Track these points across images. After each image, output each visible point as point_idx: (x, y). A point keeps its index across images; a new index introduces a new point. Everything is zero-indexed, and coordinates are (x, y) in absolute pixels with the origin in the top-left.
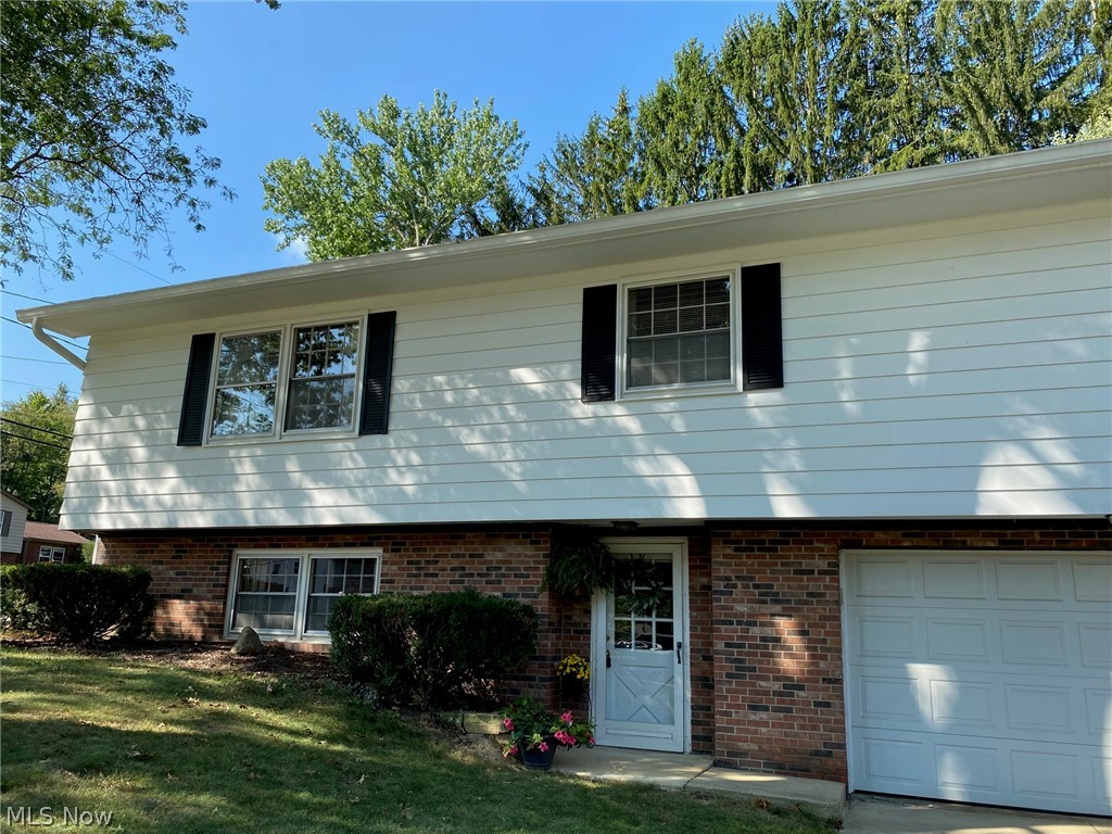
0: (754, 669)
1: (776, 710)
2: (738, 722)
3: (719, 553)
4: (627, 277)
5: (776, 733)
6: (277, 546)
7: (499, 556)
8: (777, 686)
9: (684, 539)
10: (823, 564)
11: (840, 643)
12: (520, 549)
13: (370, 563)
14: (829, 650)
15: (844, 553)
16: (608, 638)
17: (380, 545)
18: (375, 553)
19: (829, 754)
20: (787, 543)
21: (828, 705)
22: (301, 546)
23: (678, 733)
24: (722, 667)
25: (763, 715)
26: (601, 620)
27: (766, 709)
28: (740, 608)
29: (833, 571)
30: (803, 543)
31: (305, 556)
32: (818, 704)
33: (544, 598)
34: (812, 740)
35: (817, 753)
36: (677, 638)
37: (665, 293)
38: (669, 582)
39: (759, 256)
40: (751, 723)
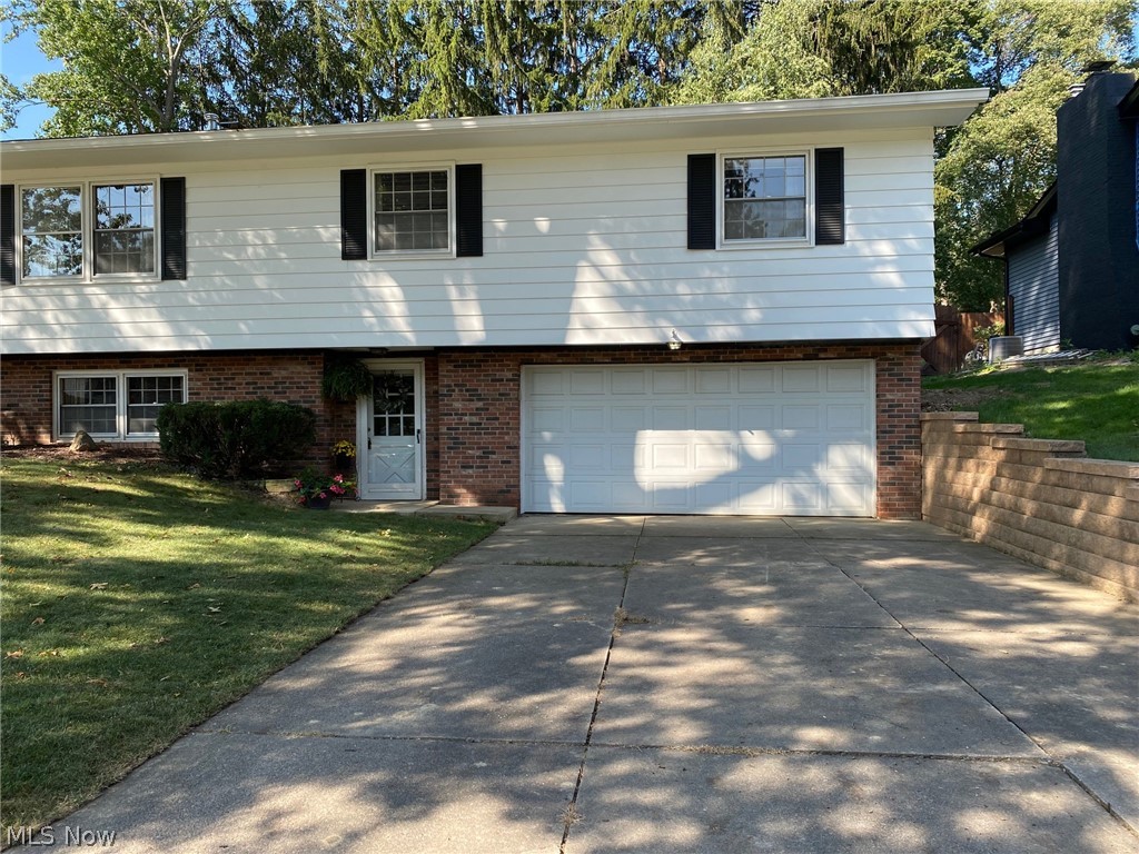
0: (465, 443)
1: (478, 467)
2: (454, 477)
3: (444, 369)
4: (374, 165)
5: (478, 481)
6: (96, 368)
8: (479, 453)
9: (422, 360)
10: (509, 375)
11: (519, 424)
12: (299, 368)
13: (178, 380)
14: (511, 429)
15: (524, 367)
16: (369, 430)
17: (185, 366)
18: (182, 372)
19: (509, 491)
20: (487, 361)
21: (509, 462)
22: (116, 368)
23: (418, 487)
24: (444, 443)
25: (470, 471)
26: (364, 419)
27: (472, 467)
28: (457, 405)
29: (516, 379)
30: (497, 361)
31: (121, 376)
32: (503, 462)
33: (319, 402)
34: (500, 484)
35: (502, 492)
36: (417, 427)
38: (412, 391)
39: (468, 158)
40: (462, 476)
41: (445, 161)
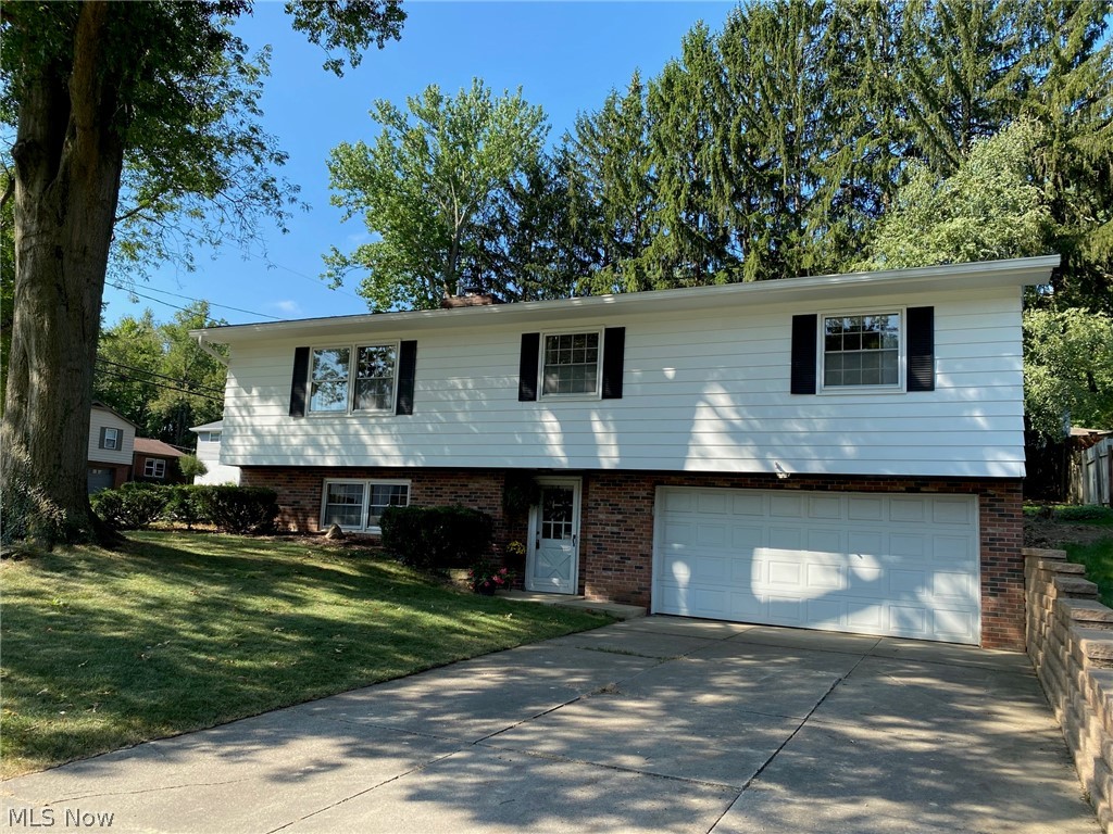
0: (606, 549)
1: (616, 570)
2: (597, 577)
3: (593, 486)
4: (545, 330)
5: (616, 582)
6: (351, 477)
7: (477, 485)
8: (617, 558)
9: (580, 478)
10: (644, 494)
11: (652, 535)
12: (488, 482)
13: (405, 488)
14: (644, 539)
15: (658, 488)
16: (538, 533)
17: (410, 478)
18: (407, 482)
19: (640, 593)
20: (627, 481)
21: (641, 568)
22: (364, 477)
23: (572, 584)
24: (591, 547)
25: (610, 573)
26: (534, 524)
27: (611, 570)
28: (601, 516)
29: (651, 498)
30: (635, 481)
31: (367, 483)
32: (637, 567)
33: (500, 510)
34: (632, 586)
35: (634, 593)
36: (573, 533)
37: (565, 340)
38: (572, 503)
39: (614, 323)
40: (604, 577)
41: (598, 326)
